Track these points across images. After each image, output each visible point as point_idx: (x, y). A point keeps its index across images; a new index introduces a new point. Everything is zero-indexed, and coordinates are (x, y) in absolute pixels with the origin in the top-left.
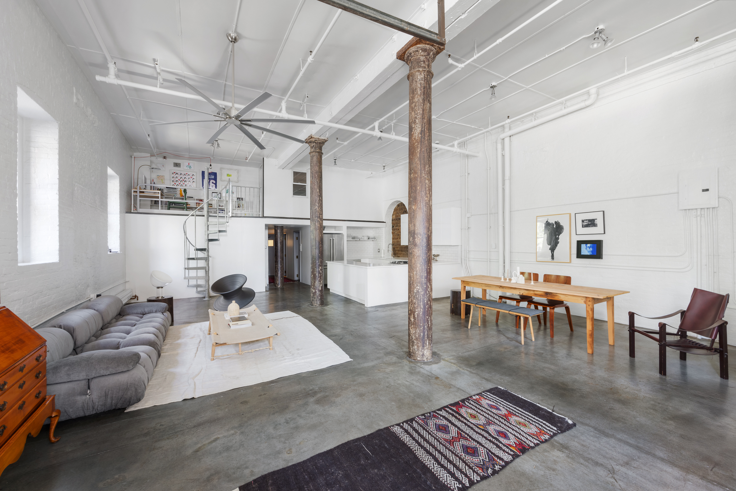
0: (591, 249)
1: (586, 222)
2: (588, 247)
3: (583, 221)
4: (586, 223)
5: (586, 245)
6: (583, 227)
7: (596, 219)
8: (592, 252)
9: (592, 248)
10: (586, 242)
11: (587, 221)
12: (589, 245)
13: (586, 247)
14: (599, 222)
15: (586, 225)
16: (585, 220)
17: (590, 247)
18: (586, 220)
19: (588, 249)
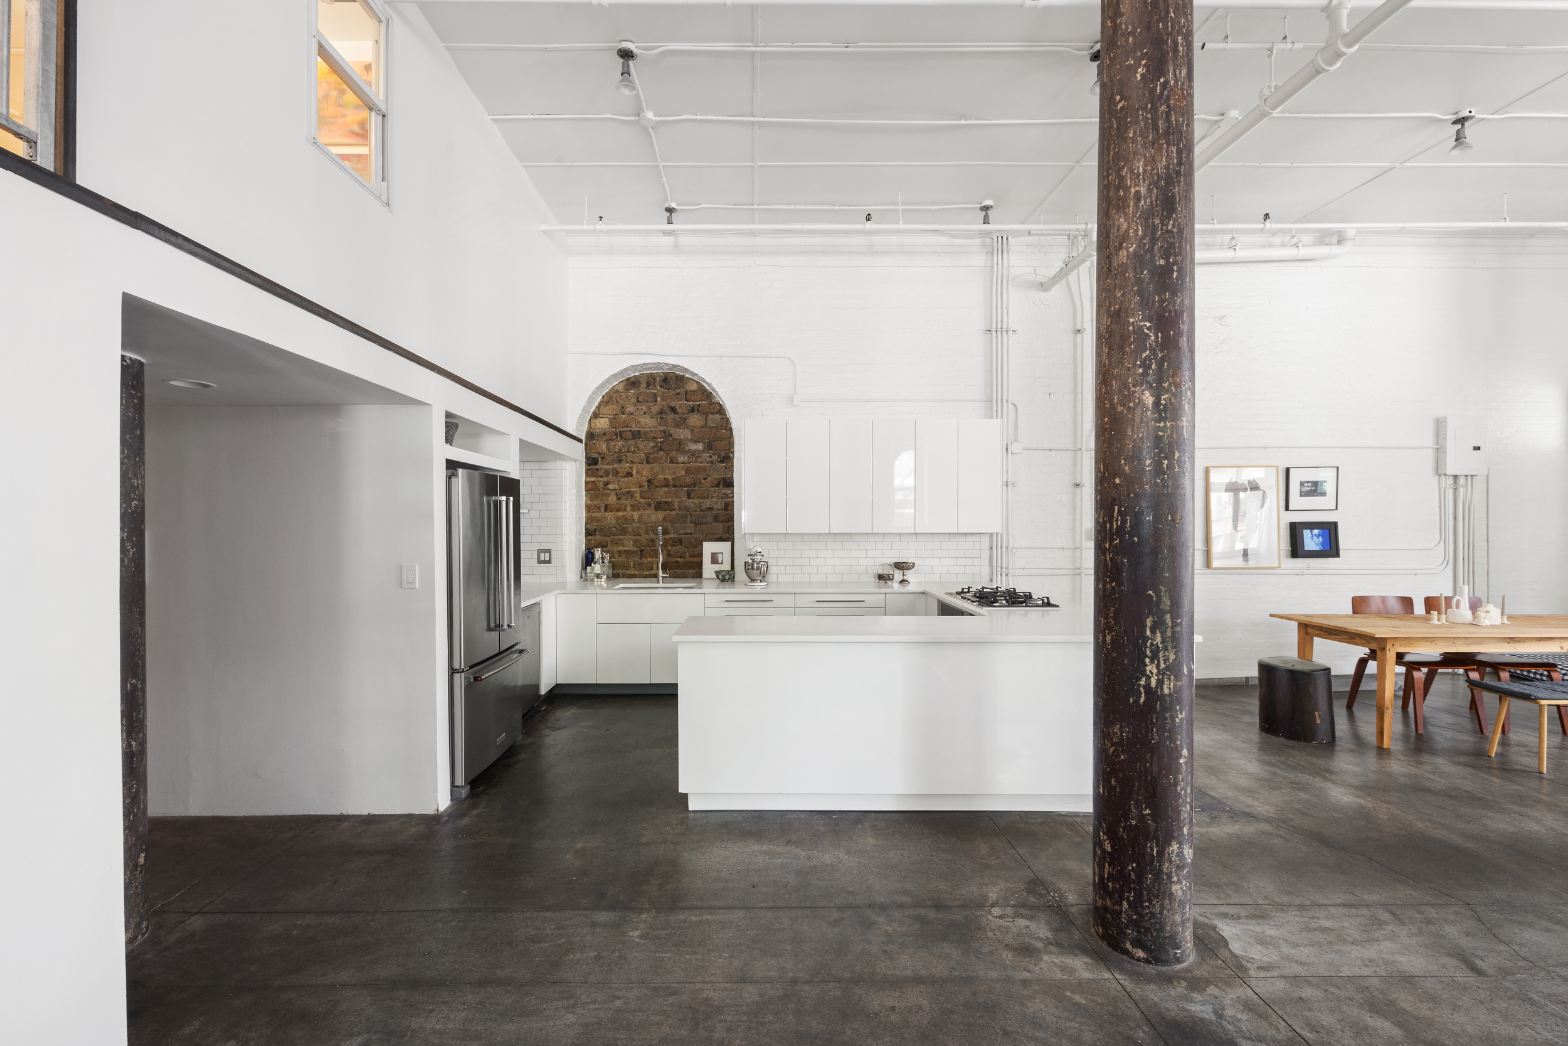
0: (1321, 539)
1: (1308, 487)
2: (1315, 535)
3: (1302, 484)
4: (1306, 489)
5: (1311, 532)
6: (1301, 496)
7: (1325, 482)
8: (1322, 544)
9: (1322, 537)
10: (1311, 526)
11: (1310, 484)
12: (1316, 532)
13: (1312, 534)
14: (1329, 487)
15: (1307, 491)
16: (1305, 482)
17: (1318, 536)
18: (1308, 482)
19: (1315, 538)
